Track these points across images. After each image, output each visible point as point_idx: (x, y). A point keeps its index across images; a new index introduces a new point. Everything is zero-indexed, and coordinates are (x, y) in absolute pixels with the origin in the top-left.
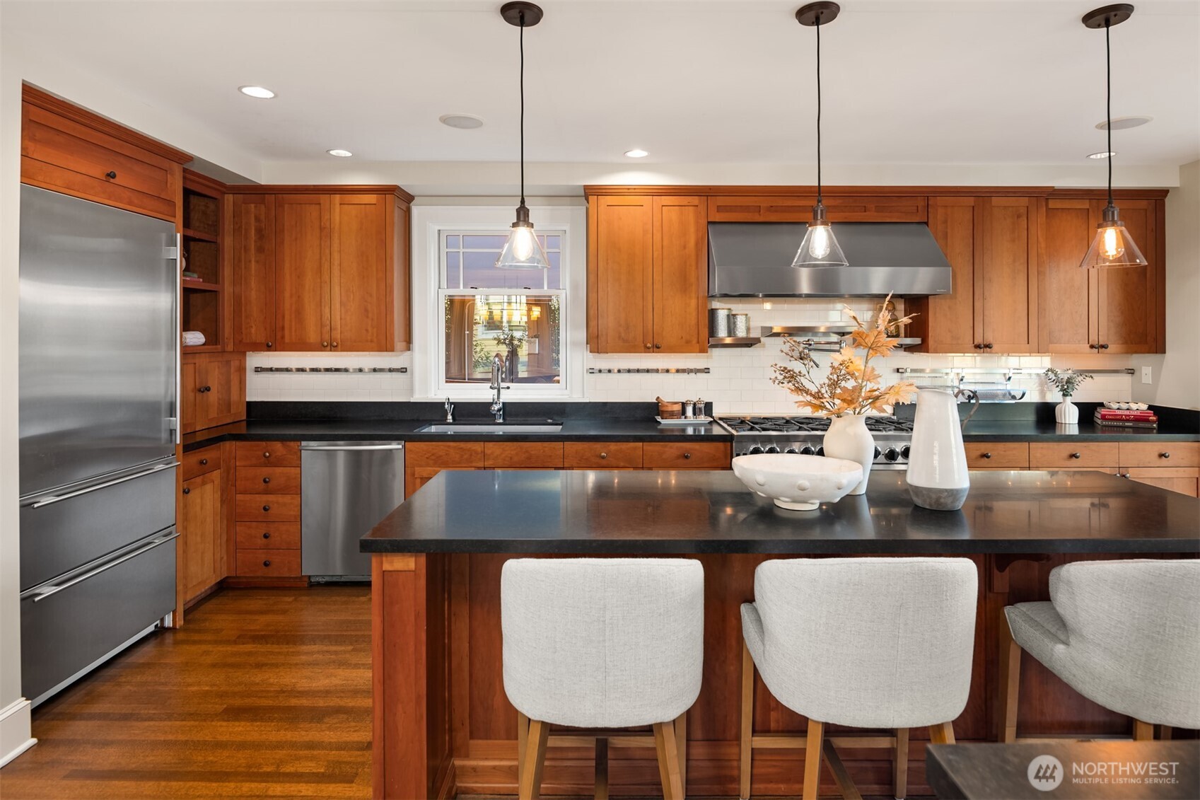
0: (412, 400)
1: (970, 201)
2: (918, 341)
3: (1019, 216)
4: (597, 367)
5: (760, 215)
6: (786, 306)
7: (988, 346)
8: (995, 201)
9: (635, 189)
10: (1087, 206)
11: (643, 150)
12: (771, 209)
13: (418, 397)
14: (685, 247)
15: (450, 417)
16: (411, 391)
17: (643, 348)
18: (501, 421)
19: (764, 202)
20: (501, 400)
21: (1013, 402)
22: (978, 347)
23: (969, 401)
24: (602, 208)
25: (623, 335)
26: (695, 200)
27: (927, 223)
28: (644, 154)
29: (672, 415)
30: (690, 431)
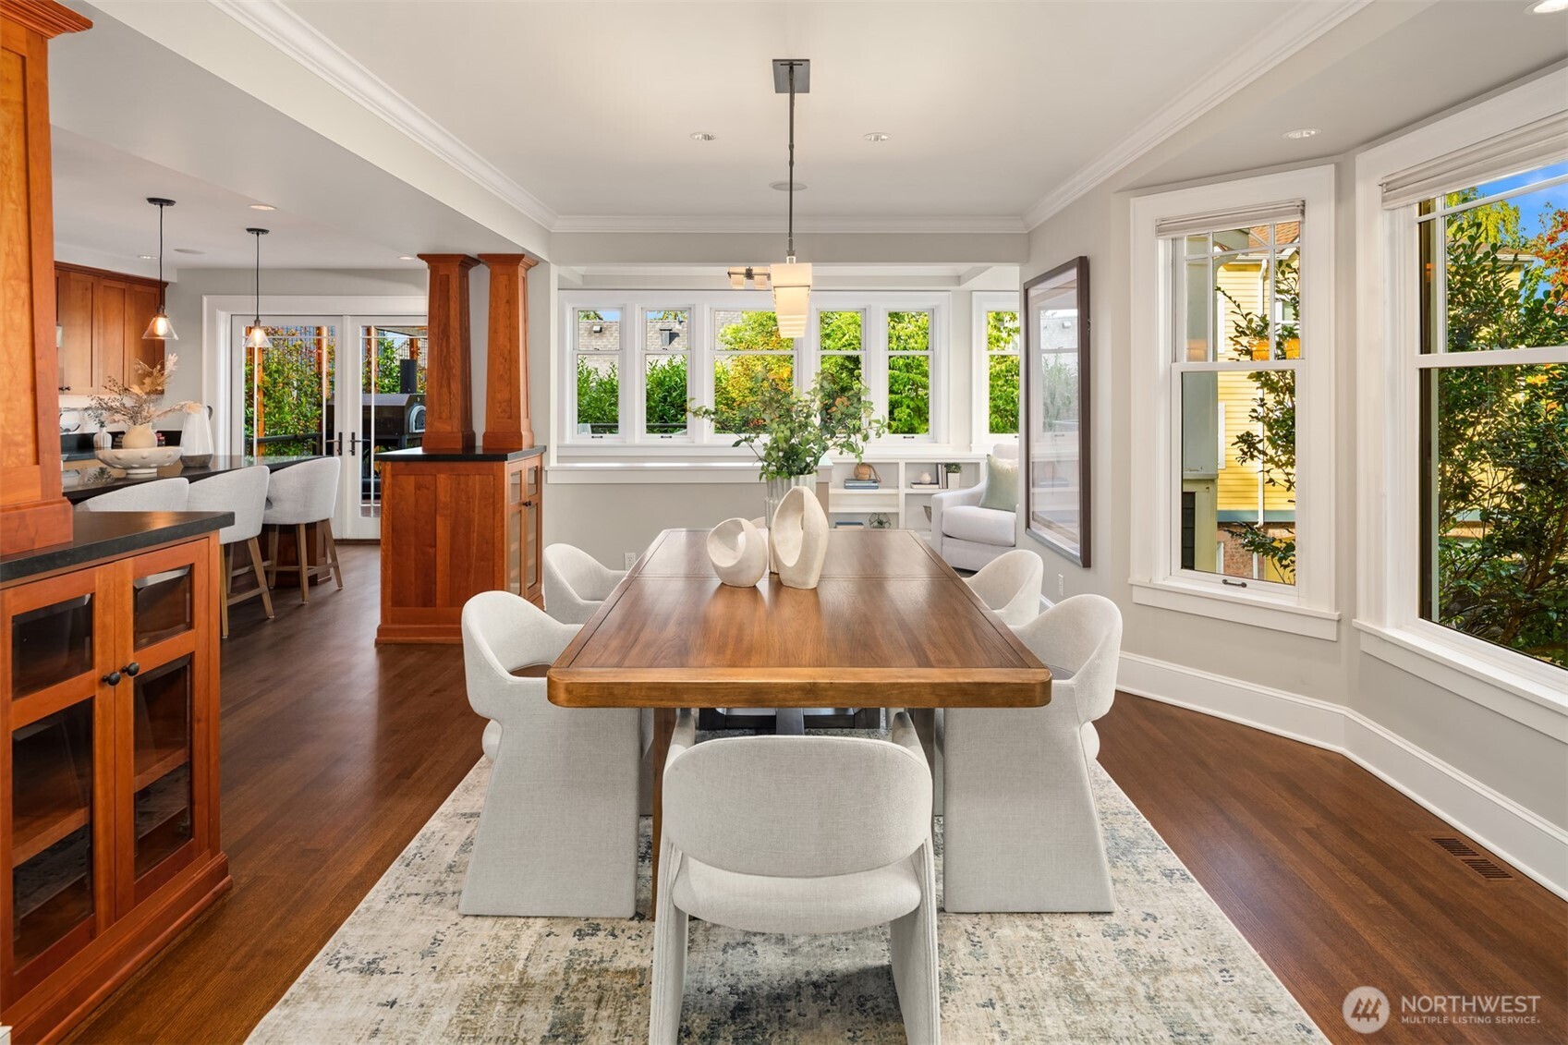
3: (87, 289)
8: (74, 275)
21: (66, 434)
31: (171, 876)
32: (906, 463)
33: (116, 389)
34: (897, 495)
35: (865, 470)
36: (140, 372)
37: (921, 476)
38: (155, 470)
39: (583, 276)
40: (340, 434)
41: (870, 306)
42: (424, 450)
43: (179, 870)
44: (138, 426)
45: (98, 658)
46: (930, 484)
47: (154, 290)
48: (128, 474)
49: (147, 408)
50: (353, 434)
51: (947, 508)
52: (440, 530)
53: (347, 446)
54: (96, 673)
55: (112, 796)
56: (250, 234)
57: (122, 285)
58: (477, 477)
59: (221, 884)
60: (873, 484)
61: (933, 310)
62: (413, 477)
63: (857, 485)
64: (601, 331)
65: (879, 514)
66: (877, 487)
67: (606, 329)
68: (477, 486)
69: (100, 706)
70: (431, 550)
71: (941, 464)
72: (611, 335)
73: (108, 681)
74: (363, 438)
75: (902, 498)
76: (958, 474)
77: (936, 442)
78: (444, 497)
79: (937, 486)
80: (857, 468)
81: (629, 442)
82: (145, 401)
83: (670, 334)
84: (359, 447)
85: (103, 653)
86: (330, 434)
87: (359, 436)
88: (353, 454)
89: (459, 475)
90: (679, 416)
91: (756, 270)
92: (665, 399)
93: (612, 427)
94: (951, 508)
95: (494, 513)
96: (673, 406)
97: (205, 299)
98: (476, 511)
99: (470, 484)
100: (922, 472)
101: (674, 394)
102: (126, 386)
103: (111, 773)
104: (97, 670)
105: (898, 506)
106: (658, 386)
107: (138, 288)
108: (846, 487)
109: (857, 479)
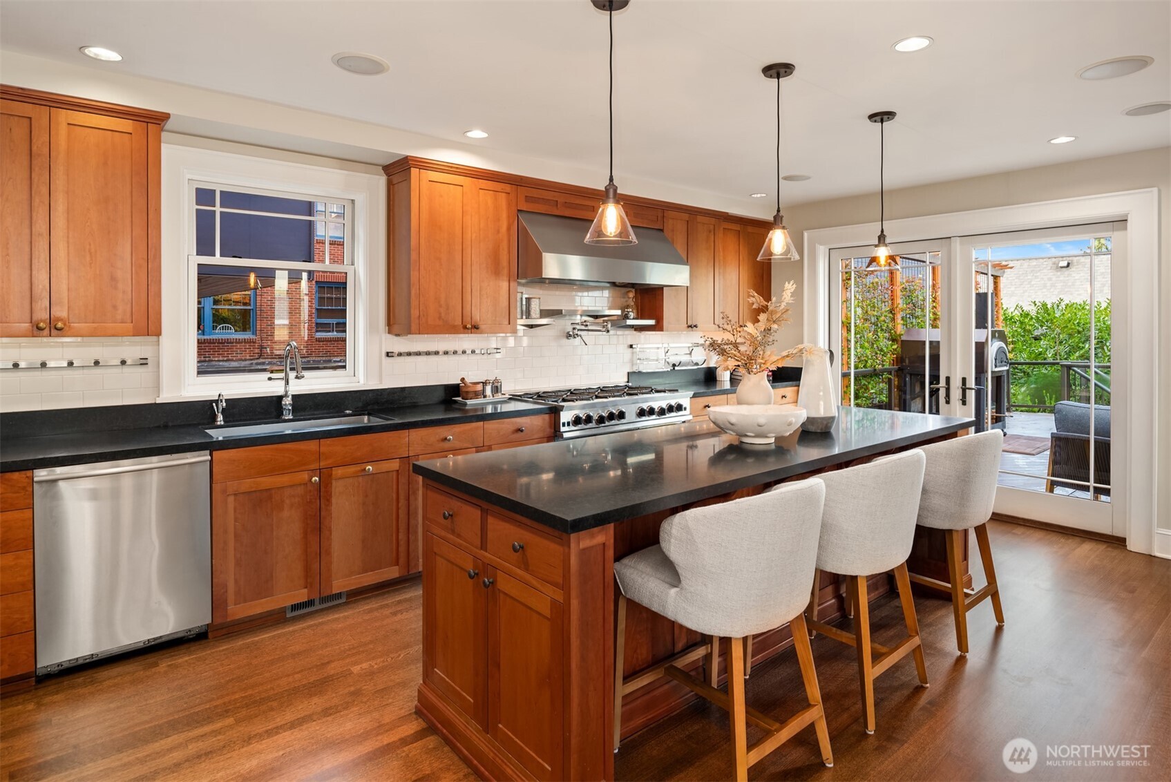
0: (159, 401)
1: (686, 216)
2: (651, 322)
3: (710, 232)
4: (396, 350)
5: (558, 209)
6: (557, 293)
7: (696, 326)
8: (700, 218)
9: (457, 168)
10: (739, 229)
11: (483, 131)
12: (567, 205)
13: (168, 396)
14: (498, 232)
15: (220, 418)
16: (157, 389)
17: (462, 329)
18: (291, 417)
19: (561, 199)
20: (290, 393)
21: (695, 367)
22: (690, 326)
23: (674, 369)
24: (424, 184)
25: (443, 315)
26: (508, 188)
27: (662, 230)
28: (485, 135)
29: (476, 395)
30: (489, 410)
33: (729, 328)
36: (754, 307)
38: (773, 440)
40: (948, 379)
44: (752, 376)
47: (762, 231)
48: (742, 442)
49: (761, 353)
50: (964, 380)
53: (956, 394)
74: (976, 384)
82: (761, 344)
84: (971, 396)
86: (935, 378)
87: (971, 383)
88: (964, 403)
97: (806, 234)
102: (741, 324)
107: (750, 229)
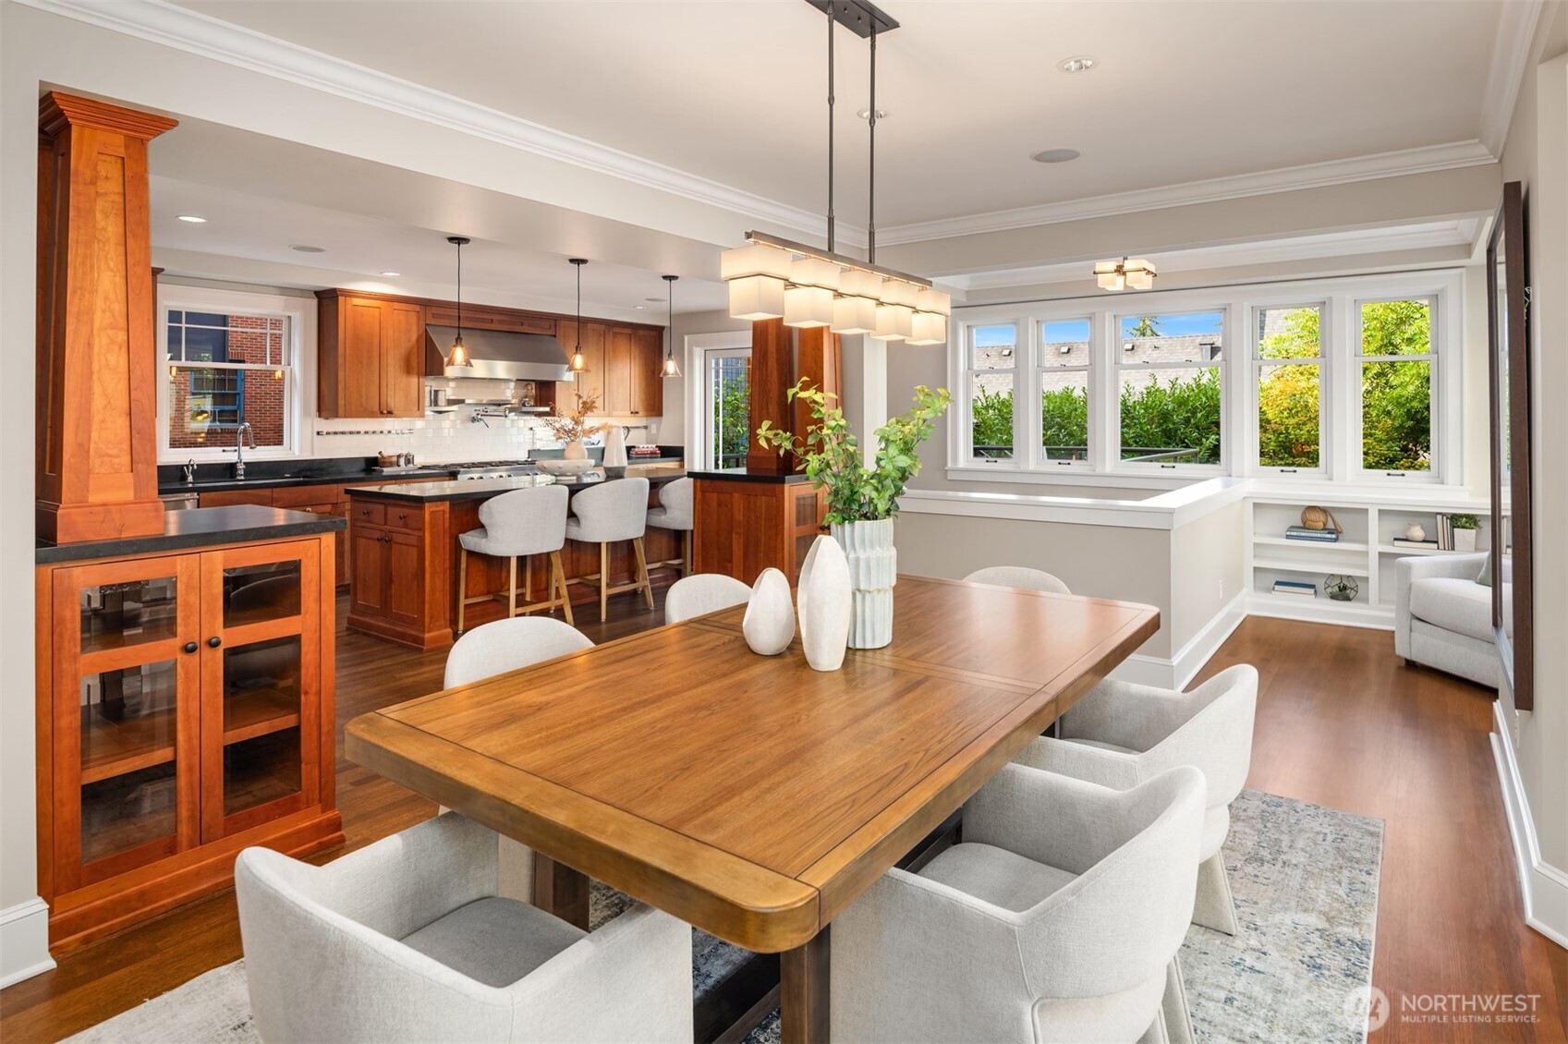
2: (546, 409)
3: (600, 336)
4: (325, 430)
8: (590, 325)
9: (376, 295)
11: (397, 272)
12: (466, 319)
15: (190, 477)
17: (379, 414)
18: (244, 476)
20: (242, 461)
24: (350, 306)
25: (364, 403)
26: (417, 308)
27: (555, 336)
29: (392, 464)
31: (268, 819)
32: (1380, 511)
34: (1366, 553)
35: (1313, 516)
37: (1408, 529)
39: (967, 292)
41: (1330, 298)
42: (748, 470)
43: (280, 816)
45: (180, 629)
46: (1424, 541)
47: (654, 333)
51: (1418, 579)
52: (735, 547)
54: (178, 642)
55: (196, 742)
56: (665, 281)
57: (629, 331)
58: (763, 497)
59: (330, 836)
60: (1329, 536)
61: (1437, 295)
62: (716, 494)
63: (1302, 534)
64: (1133, 349)
65: (1341, 577)
66: (1336, 540)
67: (1138, 347)
68: (764, 506)
69: (182, 667)
70: (729, 565)
71: (1443, 515)
72: (1144, 353)
73: (189, 650)
75: (1373, 560)
76: (1473, 532)
77: (1443, 483)
78: (739, 516)
79: (1435, 546)
80: (1304, 513)
81: (1023, 468)
83: (1212, 348)
85: (186, 626)
89: (749, 495)
90: (1204, 440)
91: (1128, 265)
92: (1187, 421)
93: (1004, 451)
94: (1424, 580)
95: (776, 534)
96: (1197, 428)
97: (686, 338)
98: (763, 531)
99: (758, 504)
100: (1411, 525)
101: (1199, 415)
103: (195, 723)
104: (178, 638)
105: (1366, 567)
106: (1180, 406)
107: (641, 332)
108: (1288, 537)
109: (1305, 527)
